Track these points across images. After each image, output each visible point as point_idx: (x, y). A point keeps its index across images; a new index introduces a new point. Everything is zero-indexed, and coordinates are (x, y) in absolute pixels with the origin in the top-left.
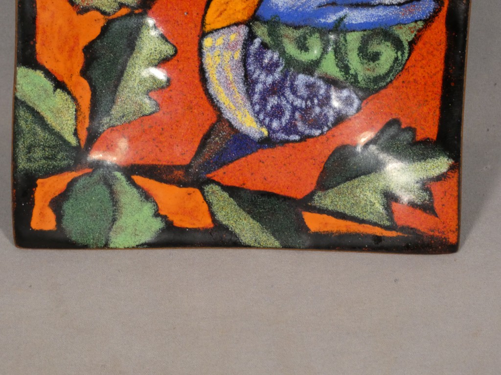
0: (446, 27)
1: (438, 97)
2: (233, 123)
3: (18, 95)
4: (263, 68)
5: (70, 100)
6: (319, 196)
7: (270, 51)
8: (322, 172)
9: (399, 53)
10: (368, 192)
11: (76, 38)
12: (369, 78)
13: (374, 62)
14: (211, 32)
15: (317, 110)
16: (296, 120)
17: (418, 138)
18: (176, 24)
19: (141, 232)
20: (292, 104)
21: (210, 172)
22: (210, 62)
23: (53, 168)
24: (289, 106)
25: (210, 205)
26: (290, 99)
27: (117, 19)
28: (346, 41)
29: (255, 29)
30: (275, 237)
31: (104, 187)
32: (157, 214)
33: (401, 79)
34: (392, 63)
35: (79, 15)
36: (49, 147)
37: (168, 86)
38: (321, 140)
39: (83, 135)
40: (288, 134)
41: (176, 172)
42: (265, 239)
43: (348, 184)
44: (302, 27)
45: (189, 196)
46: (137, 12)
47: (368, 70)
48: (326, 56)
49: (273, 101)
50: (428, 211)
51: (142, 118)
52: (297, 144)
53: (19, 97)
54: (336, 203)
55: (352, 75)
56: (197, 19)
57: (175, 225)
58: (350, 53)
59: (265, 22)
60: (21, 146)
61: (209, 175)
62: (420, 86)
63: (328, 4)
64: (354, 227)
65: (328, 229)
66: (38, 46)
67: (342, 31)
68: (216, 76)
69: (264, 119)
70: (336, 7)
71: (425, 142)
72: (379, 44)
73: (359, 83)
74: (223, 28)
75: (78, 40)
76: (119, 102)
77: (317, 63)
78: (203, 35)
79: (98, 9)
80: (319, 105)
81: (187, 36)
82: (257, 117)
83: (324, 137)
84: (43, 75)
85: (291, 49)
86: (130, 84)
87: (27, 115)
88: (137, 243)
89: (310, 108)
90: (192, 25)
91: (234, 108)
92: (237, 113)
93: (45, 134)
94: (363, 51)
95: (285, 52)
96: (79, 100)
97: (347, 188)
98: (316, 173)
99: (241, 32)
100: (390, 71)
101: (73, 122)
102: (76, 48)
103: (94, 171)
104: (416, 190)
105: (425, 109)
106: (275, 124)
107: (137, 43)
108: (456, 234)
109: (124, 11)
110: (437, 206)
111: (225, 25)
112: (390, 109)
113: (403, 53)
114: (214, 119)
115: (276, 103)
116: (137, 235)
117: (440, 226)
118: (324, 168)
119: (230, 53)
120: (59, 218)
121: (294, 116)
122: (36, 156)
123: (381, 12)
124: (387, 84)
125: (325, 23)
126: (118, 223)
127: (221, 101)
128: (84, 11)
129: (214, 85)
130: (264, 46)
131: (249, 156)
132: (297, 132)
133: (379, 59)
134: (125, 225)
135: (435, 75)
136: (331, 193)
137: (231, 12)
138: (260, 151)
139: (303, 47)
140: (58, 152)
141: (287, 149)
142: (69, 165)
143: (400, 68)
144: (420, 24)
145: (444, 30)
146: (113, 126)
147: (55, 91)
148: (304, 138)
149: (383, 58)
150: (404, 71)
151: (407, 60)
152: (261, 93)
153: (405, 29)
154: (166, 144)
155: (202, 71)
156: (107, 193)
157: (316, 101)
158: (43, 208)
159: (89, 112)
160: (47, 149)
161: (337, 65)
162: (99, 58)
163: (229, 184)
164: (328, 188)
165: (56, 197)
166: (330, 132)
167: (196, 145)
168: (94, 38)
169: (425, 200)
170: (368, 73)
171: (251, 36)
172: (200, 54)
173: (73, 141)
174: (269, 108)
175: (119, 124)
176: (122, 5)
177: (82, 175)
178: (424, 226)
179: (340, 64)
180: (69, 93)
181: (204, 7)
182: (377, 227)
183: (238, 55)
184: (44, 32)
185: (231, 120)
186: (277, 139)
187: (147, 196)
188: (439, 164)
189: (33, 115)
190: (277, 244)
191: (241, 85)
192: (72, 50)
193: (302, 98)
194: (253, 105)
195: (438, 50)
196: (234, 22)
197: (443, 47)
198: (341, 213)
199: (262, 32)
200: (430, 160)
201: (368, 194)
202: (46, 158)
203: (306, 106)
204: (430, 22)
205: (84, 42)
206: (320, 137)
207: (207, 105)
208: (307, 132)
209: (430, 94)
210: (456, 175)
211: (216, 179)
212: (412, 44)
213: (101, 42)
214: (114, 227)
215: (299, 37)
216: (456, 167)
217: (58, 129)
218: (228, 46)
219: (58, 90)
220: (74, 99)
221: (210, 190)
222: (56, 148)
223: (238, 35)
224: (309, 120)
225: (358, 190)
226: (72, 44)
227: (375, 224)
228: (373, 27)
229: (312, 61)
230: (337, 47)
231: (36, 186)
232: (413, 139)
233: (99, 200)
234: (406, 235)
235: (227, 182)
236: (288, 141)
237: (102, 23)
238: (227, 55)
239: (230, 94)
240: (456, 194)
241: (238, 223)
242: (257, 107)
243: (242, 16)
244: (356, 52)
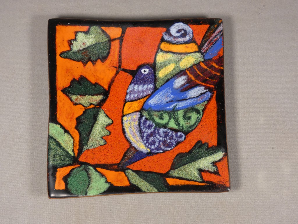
0: (216, 101)
1: (216, 128)
2: (136, 148)
3: (50, 134)
4: (147, 127)
5: (71, 137)
6: (172, 172)
7: (149, 121)
8: (172, 163)
9: (199, 115)
10: (192, 169)
11: (73, 114)
12: (188, 127)
13: (189, 120)
14: (126, 115)
15: (169, 141)
16: (161, 145)
17: (210, 146)
18: (113, 112)
19: (100, 188)
20: (159, 139)
21: (128, 165)
22: (126, 126)
23: (64, 164)
24: (157, 140)
25: (128, 177)
26: (158, 137)
27: (90, 109)
28: (178, 114)
29: (143, 113)
30: (155, 188)
31: (85, 172)
32: (107, 182)
33: (200, 125)
34: (196, 119)
35: (74, 106)
36: (62, 155)
37: (110, 135)
38: (171, 152)
39: (76, 152)
40: (158, 150)
41: (114, 166)
42: (151, 189)
43: (183, 167)
44: (161, 111)
45: (119, 175)
46: (97, 107)
47: (187, 123)
48: (170, 121)
49: (151, 139)
50: (216, 174)
51: (100, 147)
52: (161, 154)
53: (50, 135)
54: (179, 174)
55: (181, 126)
56: (120, 110)
57: (114, 185)
58: (179, 119)
59: (147, 110)
60: (51, 155)
61: (127, 167)
62: (208, 126)
63: (170, 101)
64: (187, 183)
65: (177, 184)
66: (58, 115)
67: (176, 111)
68: (129, 131)
69: (148, 145)
70: (173, 102)
71: (213, 147)
72: (191, 113)
73: (184, 129)
74: (130, 113)
75: (74, 115)
76: (90, 140)
77: (167, 124)
78: (123, 116)
79: (82, 105)
80: (169, 139)
81: (117, 116)
82: (146, 145)
83: (172, 151)
84: (60, 127)
85: (157, 120)
86: (95, 133)
87: (53, 142)
88: (99, 193)
89: (166, 140)
90: (118, 112)
91: (136, 142)
92: (137, 144)
93: (61, 150)
94: (184, 117)
95: (155, 121)
96: (74, 138)
97: (183, 168)
98: (170, 164)
99: (138, 115)
100: (196, 123)
101: (72, 146)
102: (73, 118)
103: (80, 166)
104: (211, 167)
105: (211, 134)
106: (153, 147)
107: (97, 118)
108: (229, 183)
109: (92, 106)
110: (220, 172)
111: (131, 112)
112: (197, 137)
113: (200, 115)
114: (129, 147)
115: (153, 139)
116: (99, 190)
117: (222, 180)
118: (173, 162)
119: (134, 122)
120: (66, 184)
121: (160, 144)
122: (57, 159)
123: (190, 101)
124: (195, 128)
125: (169, 109)
126: (90, 186)
127: (131, 140)
128: (76, 104)
129: (128, 134)
130: (146, 119)
131: (143, 159)
132: (161, 150)
133: (191, 119)
134: (93, 186)
135: (213, 120)
136: (177, 170)
137: (133, 107)
138: (147, 157)
139: (161, 118)
140: (66, 158)
141: (158, 156)
142: (71, 163)
143: (200, 121)
144: (206, 102)
145: (216, 103)
146: (89, 149)
147: (65, 133)
148: (164, 151)
149: (192, 118)
150: (201, 121)
151: (202, 117)
152: (146, 136)
153: (200, 105)
154: (110, 156)
155: (123, 129)
156: (86, 174)
157: (168, 138)
158: (60, 180)
159: (78, 143)
160: (61, 156)
161: (175, 124)
162: (82, 123)
163: (136, 170)
164: (175, 169)
165: (65, 176)
166: (174, 149)
167: (122, 156)
168: (80, 115)
169: (215, 170)
170: (187, 125)
171: (142, 116)
172: (122, 123)
173: (72, 154)
174: (150, 141)
175: (91, 148)
176: (91, 104)
177: (76, 168)
178: (215, 180)
179: (176, 123)
180: (70, 135)
181: (123, 105)
182: (196, 182)
183: (137, 123)
184: (60, 110)
185: (135, 147)
186: (154, 152)
187: (102, 175)
188: (219, 155)
189: (56, 142)
190: (156, 190)
191: (139, 134)
192: (71, 118)
193: (162, 137)
194: (143, 141)
195: (214, 111)
196: (134, 111)
197: (216, 109)
198: (181, 178)
199: (145, 114)
200: (215, 154)
201: (192, 170)
202: (61, 160)
203: (164, 140)
204: (210, 101)
205: (76, 116)
206: (170, 151)
207: (126, 141)
208: (165, 149)
209: (212, 128)
210: (226, 158)
211: (130, 168)
212: (203, 110)
213: (83, 117)
214: (89, 187)
215: (160, 115)
216: (226, 155)
217: (66, 148)
218: (132, 120)
219: (66, 133)
220: (73, 138)
221: (128, 172)
222: (65, 156)
223: (136, 116)
224: (166, 145)
225: (188, 169)
226: (71, 116)
227: (196, 181)
228: (188, 107)
229: (165, 123)
230: (174, 117)
231: (57, 171)
232: (208, 147)
233: (83, 177)
234: (209, 185)
235: (135, 169)
236: (158, 153)
237: (83, 109)
238: (133, 123)
239: (135, 137)
240: (227, 166)
241: (140, 183)
242: (145, 141)
243: (138, 109)
244: (182, 117)
